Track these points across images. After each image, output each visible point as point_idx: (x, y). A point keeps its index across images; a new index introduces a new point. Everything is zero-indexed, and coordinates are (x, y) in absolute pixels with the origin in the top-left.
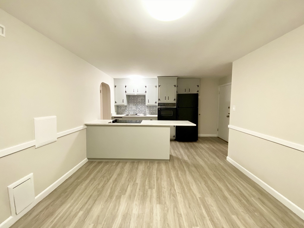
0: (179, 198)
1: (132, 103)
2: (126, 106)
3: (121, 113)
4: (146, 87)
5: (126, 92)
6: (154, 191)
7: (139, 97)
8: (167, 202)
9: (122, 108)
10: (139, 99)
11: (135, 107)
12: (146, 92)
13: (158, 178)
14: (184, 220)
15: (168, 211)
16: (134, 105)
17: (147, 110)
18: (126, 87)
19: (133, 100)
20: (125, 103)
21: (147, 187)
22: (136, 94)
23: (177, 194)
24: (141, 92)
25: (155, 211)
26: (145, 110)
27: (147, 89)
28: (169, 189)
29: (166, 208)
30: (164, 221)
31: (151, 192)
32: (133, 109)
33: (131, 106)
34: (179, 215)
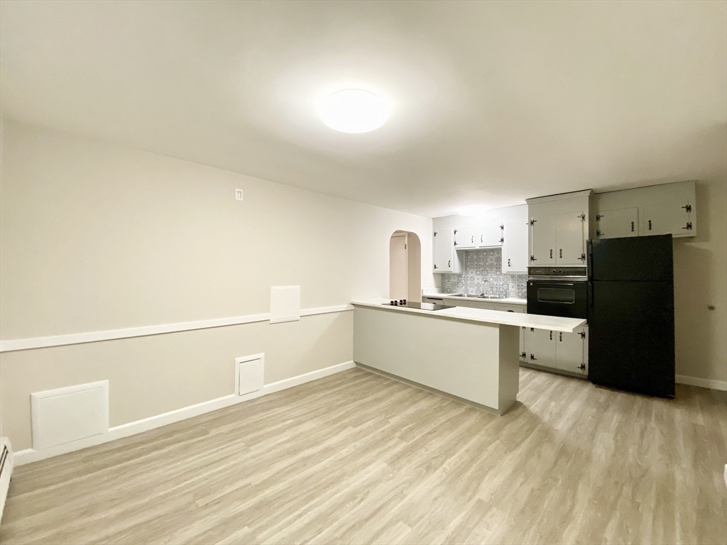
1: (473, 268)
2: (460, 276)
3: (449, 290)
4: (502, 228)
5: (455, 244)
6: (404, 444)
7: (491, 253)
8: (405, 469)
9: (452, 280)
10: (491, 260)
11: (480, 277)
12: (502, 240)
13: (435, 431)
14: (399, 505)
15: (388, 480)
16: (478, 273)
17: (511, 285)
18: (455, 232)
19: (476, 260)
20: (456, 268)
21: (398, 434)
22: (477, 248)
23: (440, 470)
24: (490, 242)
25: (370, 467)
26: (505, 288)
27: (505, 233)
28: (436, 455)
29: (391, 475)
30: (368, 486)
31: (396, 445)
32: (476, 281)
33: (470, 275)
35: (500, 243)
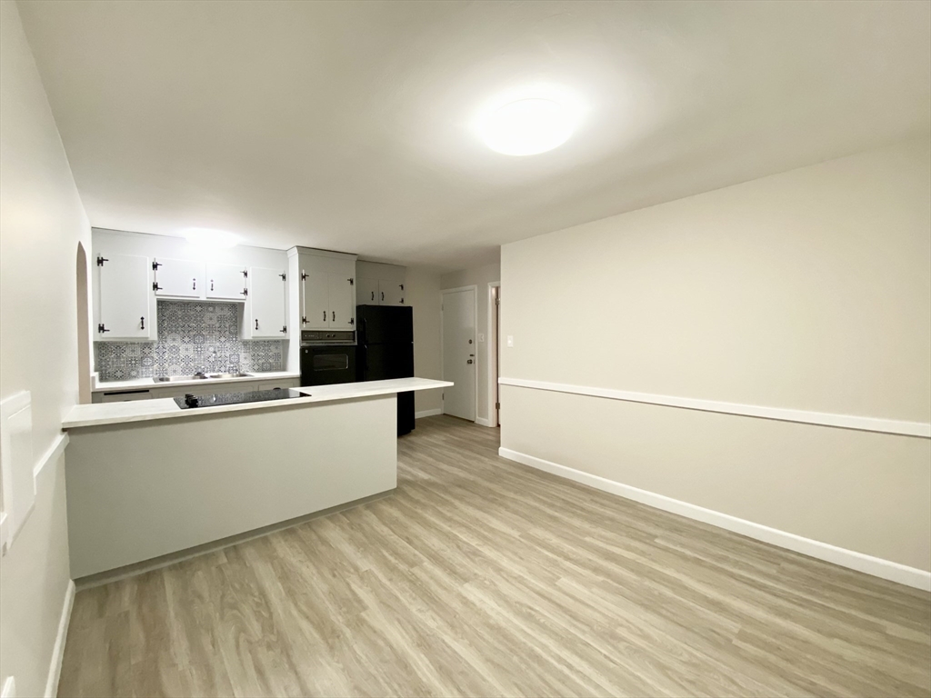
0: (488, 552)
1: (177, 331)
3: (119, 374)
4: (246, 274)
5: (155, 287)
8: (476, 571)
9: (128, 354)
10: (211, 318)
11: (191, 346)
12: (246, 292)
15: (495, 585)
16: (186, 339)
17: (242, 355)
18: (155, 266)
19: (183, 318)
20: (151, 332)
21: (403, 567)
22: (203, 298)
23: (479, 548)
24: (226, 291)
25: (471, 598)
26: (234, 359)
27: (249, 283)
28: (455, 547)
29: (487, 582)
31: (426, 571)
32: (182, 353)
33: (170, 343)
34: (520, 580)
35: (243, 296)
